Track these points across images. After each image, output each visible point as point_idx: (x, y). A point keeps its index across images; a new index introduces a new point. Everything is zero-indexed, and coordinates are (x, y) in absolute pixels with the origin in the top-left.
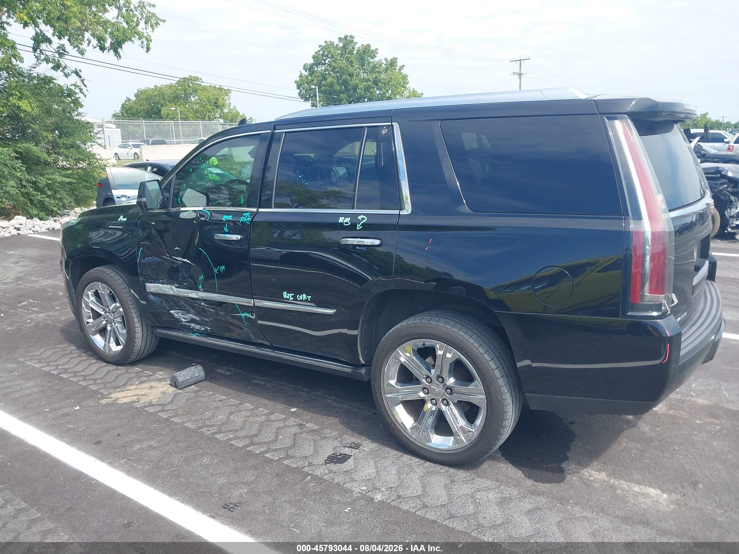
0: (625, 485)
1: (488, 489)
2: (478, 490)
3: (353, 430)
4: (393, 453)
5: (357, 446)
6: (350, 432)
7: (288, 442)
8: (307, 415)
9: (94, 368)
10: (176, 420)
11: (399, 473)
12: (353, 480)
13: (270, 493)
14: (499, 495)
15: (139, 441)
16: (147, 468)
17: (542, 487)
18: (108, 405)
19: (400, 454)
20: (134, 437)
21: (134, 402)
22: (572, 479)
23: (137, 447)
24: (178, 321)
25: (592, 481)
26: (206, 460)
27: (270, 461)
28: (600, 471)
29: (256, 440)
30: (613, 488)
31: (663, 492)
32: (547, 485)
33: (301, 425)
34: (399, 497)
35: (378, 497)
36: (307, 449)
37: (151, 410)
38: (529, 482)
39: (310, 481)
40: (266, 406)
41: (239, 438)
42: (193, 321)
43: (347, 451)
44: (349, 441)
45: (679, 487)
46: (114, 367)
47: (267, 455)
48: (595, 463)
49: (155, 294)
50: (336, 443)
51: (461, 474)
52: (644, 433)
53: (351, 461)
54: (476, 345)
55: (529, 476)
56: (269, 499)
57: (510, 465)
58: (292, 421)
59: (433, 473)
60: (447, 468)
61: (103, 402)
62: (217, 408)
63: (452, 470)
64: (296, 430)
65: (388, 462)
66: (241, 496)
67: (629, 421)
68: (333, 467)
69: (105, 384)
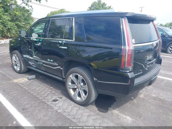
0: (122, 115)
1: (87, 112)
2: (84, 112)
3: (63, 94)
4: (69, 100)
5: (61, 98)
6: (62, 94)
7: (46, 95)
8: (54, 89)
9: (14, 74)
10: (24, 87)
11: (68, 106)
12: (56, 106)
13: (35, 107)
14: (89, 114)
15: (13, 91)
16: (11, 98)
17: (101, 113)
18: (12, 82)
19: (70, 101)
20: (13, 90)
21: (18, 82)
22: (109, 112)
23: (12, 93)
24: (30, 64)
25: (114, 113)
26: (25, 97)
27: (39, 99)
28: (117, 111)
29: (39, 94)
30: (118, 115)
31: (131, 118)
32: (102, 113)
33: (51, 91)
34: (64, 111)
35: (59, 111)
36: (49, 97)
37: (20, 84)
38: (98, 112)
39: (46, 105)
40: (46, 86)
41: (36, 93)
42: (33, 64)
43: (58, 99)
44: (60, 97)
45: (136, 118)
46: (18, 74)
47: (40, 98)
48: (117, 109)
49: (25, 58)
50: (57, 97)
51: (82, 107)
52: (134, 102)
53: (58, 101)
54: (86, 76)
55: (98, 110)
56: (34, 108)
57: (95, 107)
58: (50, 90)
59: (76, 106)
60: (80, 106)
61: (11, 82)
62: (35, 86)
63: (81, 106)
64: (50, 92)
65: (67, 102)
66: (28, 107)
67: (132, 99)
68: (53, 102)
69: (14, 77)
